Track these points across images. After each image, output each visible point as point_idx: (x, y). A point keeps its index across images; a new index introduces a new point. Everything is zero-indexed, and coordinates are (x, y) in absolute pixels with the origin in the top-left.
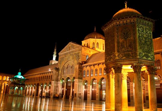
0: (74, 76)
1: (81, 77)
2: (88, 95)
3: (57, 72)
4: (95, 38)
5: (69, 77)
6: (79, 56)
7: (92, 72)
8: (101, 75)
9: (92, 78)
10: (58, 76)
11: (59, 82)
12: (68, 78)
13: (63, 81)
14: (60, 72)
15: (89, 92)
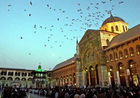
0: (97, 64)
1: (104, 63)
2: (116, 82)
3: (80, 62)
4: (112, 22)
5: (91, 65)
6: (98, 42)
7: (116, 56)
8: (127, 57)
9: (117, 62)
10: (81, 66)
11: (82, 72)
12: (91, 67)
13: (87, 70)
14: (82, 61)
15: (116, 79)
